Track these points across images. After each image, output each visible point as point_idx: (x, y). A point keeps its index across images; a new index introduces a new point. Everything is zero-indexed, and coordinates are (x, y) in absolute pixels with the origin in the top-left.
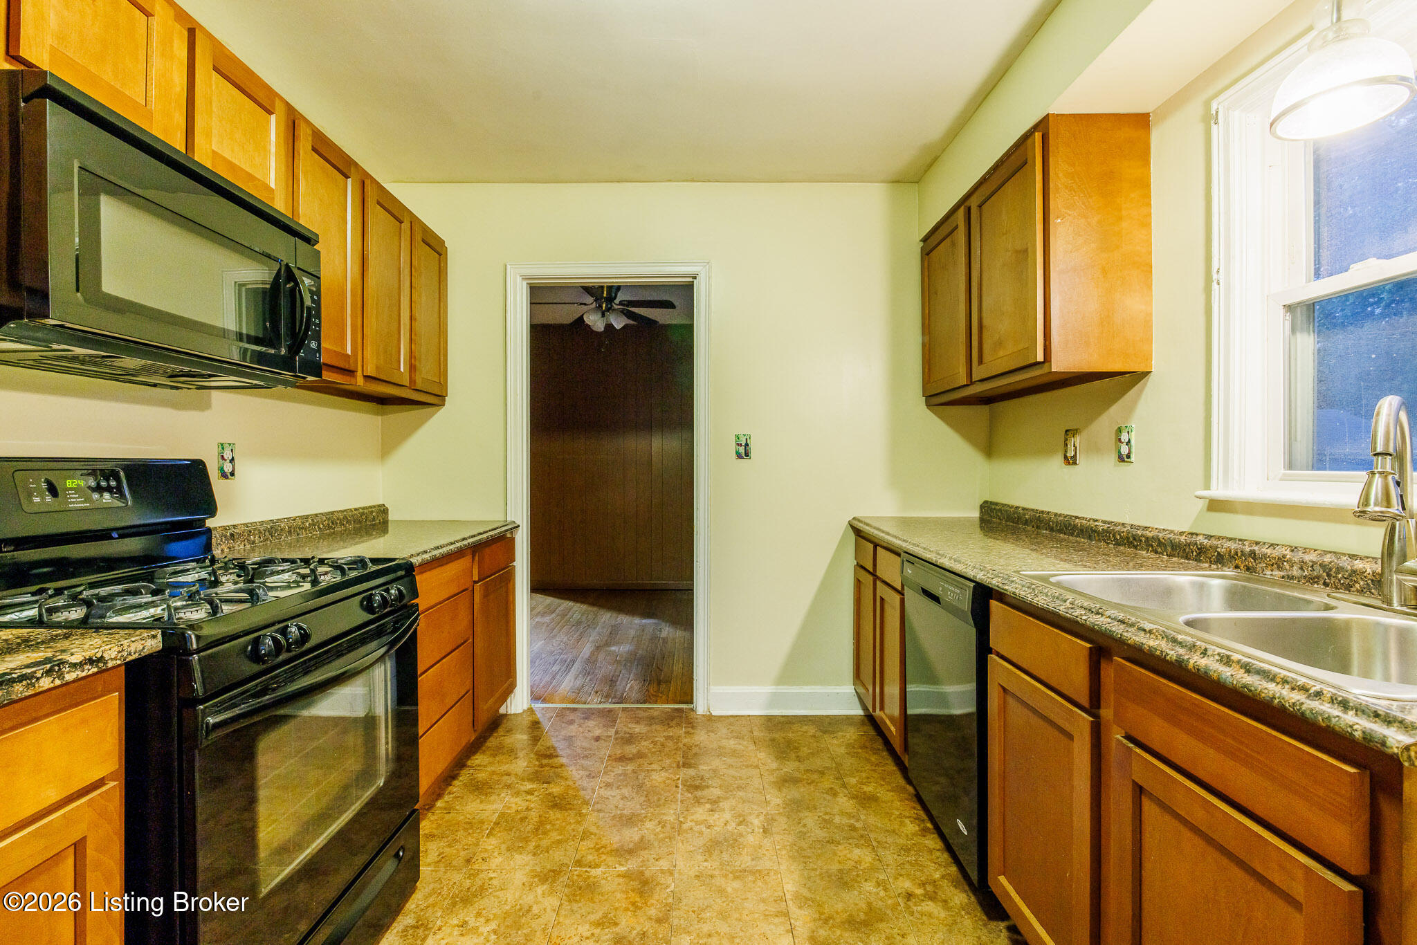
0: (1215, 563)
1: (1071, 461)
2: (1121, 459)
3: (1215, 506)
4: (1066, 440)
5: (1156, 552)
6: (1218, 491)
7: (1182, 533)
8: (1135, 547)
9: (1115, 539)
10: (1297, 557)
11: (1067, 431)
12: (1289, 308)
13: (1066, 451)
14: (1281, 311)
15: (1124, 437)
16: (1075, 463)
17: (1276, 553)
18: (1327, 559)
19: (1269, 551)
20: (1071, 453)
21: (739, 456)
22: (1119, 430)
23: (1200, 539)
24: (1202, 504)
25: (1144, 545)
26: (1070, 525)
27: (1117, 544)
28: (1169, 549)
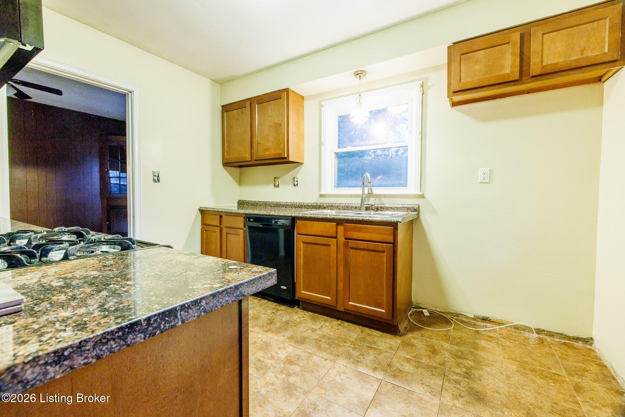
0: (323, 209)
1: (277, 186)
2: (295, 185)
3: (321, 196)
4: (275, 180)
5: (307, 208)
6: (322, 193)
7: (314, 203)
8: (301, 208)
9: (295, 207)
10: (341, 205)
11: (275, 178)
12: (335, 153)
13: (275, 183)
14: (334, 153)
15: (296, 180)
16: (278, 187)
17: (337, 205)
18: (347, 205)
19: (335, 205)
20: (277, 184)
21: (155, 181)
22: (294, 178)
23: (319, 204)
24: (318, 196)
25: (304, 207)
26: (278, 204)
27: (296, 208)
28: (311, 207)
